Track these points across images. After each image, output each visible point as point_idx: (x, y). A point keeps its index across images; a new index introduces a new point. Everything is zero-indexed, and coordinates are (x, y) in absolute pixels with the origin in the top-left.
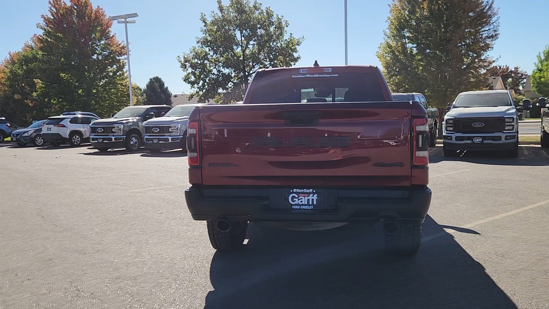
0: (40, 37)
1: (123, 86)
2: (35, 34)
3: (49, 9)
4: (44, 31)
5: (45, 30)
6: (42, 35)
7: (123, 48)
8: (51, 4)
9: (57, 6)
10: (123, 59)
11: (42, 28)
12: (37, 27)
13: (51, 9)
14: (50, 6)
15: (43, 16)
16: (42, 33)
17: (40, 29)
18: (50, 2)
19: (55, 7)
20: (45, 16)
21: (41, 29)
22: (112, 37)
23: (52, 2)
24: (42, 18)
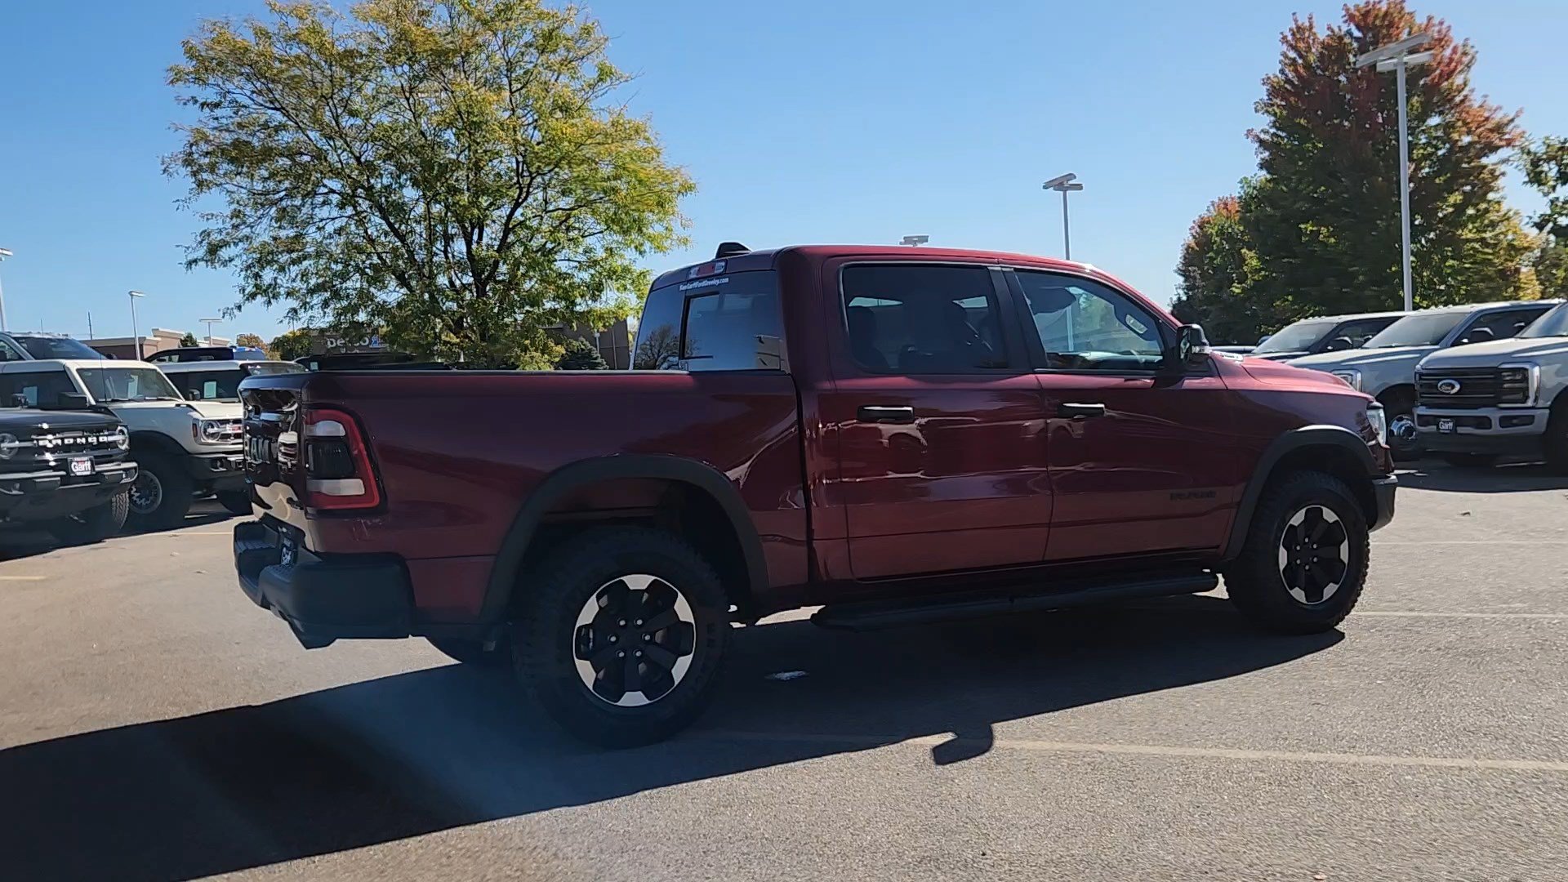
0: (1262, 136)
1: (1488, 245)
2: (1248, 130)
3: (1282, 58)
4: (1273, 118)
5: (1275, 114)
6: (1267, 128)
7: (1499, 129)
8: (1287, 42)
9: (1302, 45)
10: (1494, 164)
11: (1267, 111)
12: (1257, 111)
13: (1286, 56)
14: (1285, 48)
15: (1269, 78)
16: (1268, 125)
17: (1263, 114)
18: (1284, 39)
19: (1294, 48)
20: (1272, 77)
21: (1266, 115)
22: (1462, 101)
23: (1290, 38)
24: (1264, 84)
